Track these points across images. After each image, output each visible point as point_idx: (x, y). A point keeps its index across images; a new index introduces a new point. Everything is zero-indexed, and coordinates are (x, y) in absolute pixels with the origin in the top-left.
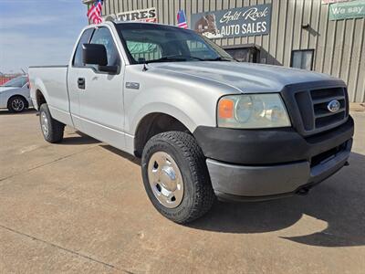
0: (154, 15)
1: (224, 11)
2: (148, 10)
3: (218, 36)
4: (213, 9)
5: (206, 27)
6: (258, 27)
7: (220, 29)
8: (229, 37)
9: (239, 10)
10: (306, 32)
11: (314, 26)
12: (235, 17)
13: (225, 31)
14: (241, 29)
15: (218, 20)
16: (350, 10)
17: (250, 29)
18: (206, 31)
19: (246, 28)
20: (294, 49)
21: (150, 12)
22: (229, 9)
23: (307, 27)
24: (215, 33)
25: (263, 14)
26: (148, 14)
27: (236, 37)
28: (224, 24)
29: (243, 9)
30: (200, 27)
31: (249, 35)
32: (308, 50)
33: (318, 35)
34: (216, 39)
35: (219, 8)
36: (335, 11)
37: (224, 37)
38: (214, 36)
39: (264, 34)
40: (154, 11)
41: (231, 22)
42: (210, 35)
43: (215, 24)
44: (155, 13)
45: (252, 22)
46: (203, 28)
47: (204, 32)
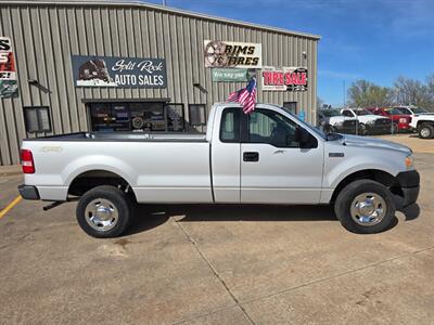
0: (7, 48)
3: (111, 84)
6: (155, 80)
7: (113, 77)
8: (126, 87)
9: (133, 60)
12: (130, 66)
14: (138, 80)
15: (109, 67)
16: (226, 75)
17: (147, 81)
18: (96, 77)
19: (143, 79)
22: (121, 58)
24: (106, 80)
25: (158, 68)
28: (118, 72)
29: (137, 60)
30: (86, 71)
31: (147, 87)
36: (216, 74)
37: (120, 87)
38: (106, 84)
39: (161, 87)
40: (7, 41)
41: (126, 72)
42: (101, 83)
43: (106, 70)
44: (9, 44)
45: (148, 74)
46: (91, 73)
47: (92, 78)
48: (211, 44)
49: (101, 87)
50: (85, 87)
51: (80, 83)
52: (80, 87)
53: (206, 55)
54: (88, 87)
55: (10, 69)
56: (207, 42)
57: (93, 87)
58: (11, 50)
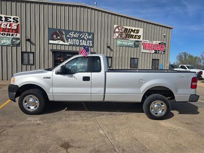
0: (17, 22)
2: (12, 17)
5: (59, 37)
6: (88, 43)
8: (73, 45)
9: (78, 32)
12: (76, 35)
13: (70, 42)
14: (80, 43)
17: (84, 43)
21: (14, 19)
22: (72, 31)
24: (64, 41)
25: (90, 37)
26: (12, 20)
27: (77, 46)
28: (70, 38)
29: (80, 32)
30: (55, 36)
31: (84, 46)
34: (65, 45)
36: (119, 42)
37: (70, 45)
38: (64, 43)
39: (91, 47)
40: (17, 19)
41: (74, 38)
42: (61, 42)
45: (85, 40)
46: (57, 37)
47: (57, 40)
48: (117, 27)
49: (61, 45)
50: (53, 44)
51: (51, 42)
52: (51, 44)
53: (115, 32)
54: (55, 44)
55: (17, 32)
56: (115, 26)
57: (57, 44)
58: (19, 23)
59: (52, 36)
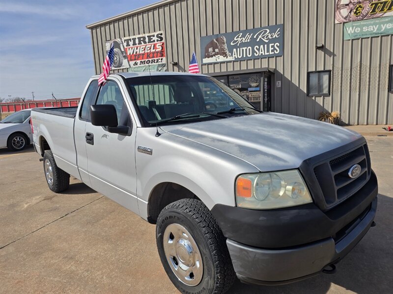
0: (162, 39)
1: (234, 34)
2: (156, 34)
3: (230, 59)
4: (223, 31)
5: (217, 50)
6: (271, 49)
7: (231, 52)
8: (241, 60)
9: (250, 31)
10: (321, 53)
11: (329, 47)
12: (247, 38)
13: (237, 54)
14: (254, 52)
15: (228, 43)
16: (365, 29)
17: (262, 51)
18: (217, 54)
19: (259, 50)
20: (310, 70)
21: (157, 36)
22: (240, 31)
23: (322, 48)
25: (275, 35)
26: (155, 38)
27: (249, 59)
28: (236, 47)
29: (254, 30)
30: (211, 50)
31: (262, 57)
32: (325, 71)
33: (334, 55)
34: (227, 62)
35: (229, 30)
36: (350, 30)
37: (236, 60)
38: (225, 59)
39: (277, 56)
40: (161, 34)
41: (243, 45)
42: (221, 59)
43: (226, 46)
44: (162, 36)
45: (264, 43)
46: (214, 51)
47: (215, 55)
49: (221, 63)
50: (209, 64)
51: (206, 61)
52: (205, 64)
53: (338, 7)
54: (211, 64)
55: (162, 55)
57: (215, 63)
58: (164, 41)
59: (207, 51)
